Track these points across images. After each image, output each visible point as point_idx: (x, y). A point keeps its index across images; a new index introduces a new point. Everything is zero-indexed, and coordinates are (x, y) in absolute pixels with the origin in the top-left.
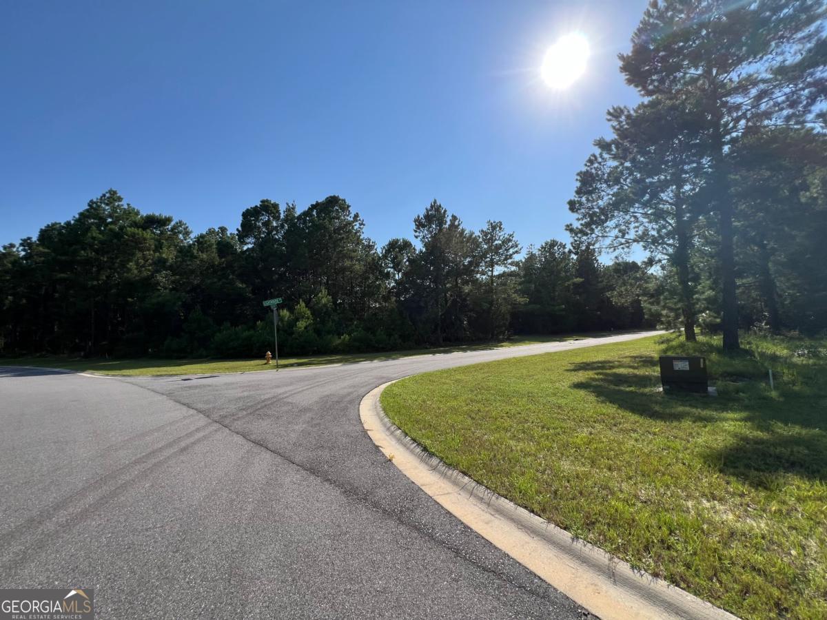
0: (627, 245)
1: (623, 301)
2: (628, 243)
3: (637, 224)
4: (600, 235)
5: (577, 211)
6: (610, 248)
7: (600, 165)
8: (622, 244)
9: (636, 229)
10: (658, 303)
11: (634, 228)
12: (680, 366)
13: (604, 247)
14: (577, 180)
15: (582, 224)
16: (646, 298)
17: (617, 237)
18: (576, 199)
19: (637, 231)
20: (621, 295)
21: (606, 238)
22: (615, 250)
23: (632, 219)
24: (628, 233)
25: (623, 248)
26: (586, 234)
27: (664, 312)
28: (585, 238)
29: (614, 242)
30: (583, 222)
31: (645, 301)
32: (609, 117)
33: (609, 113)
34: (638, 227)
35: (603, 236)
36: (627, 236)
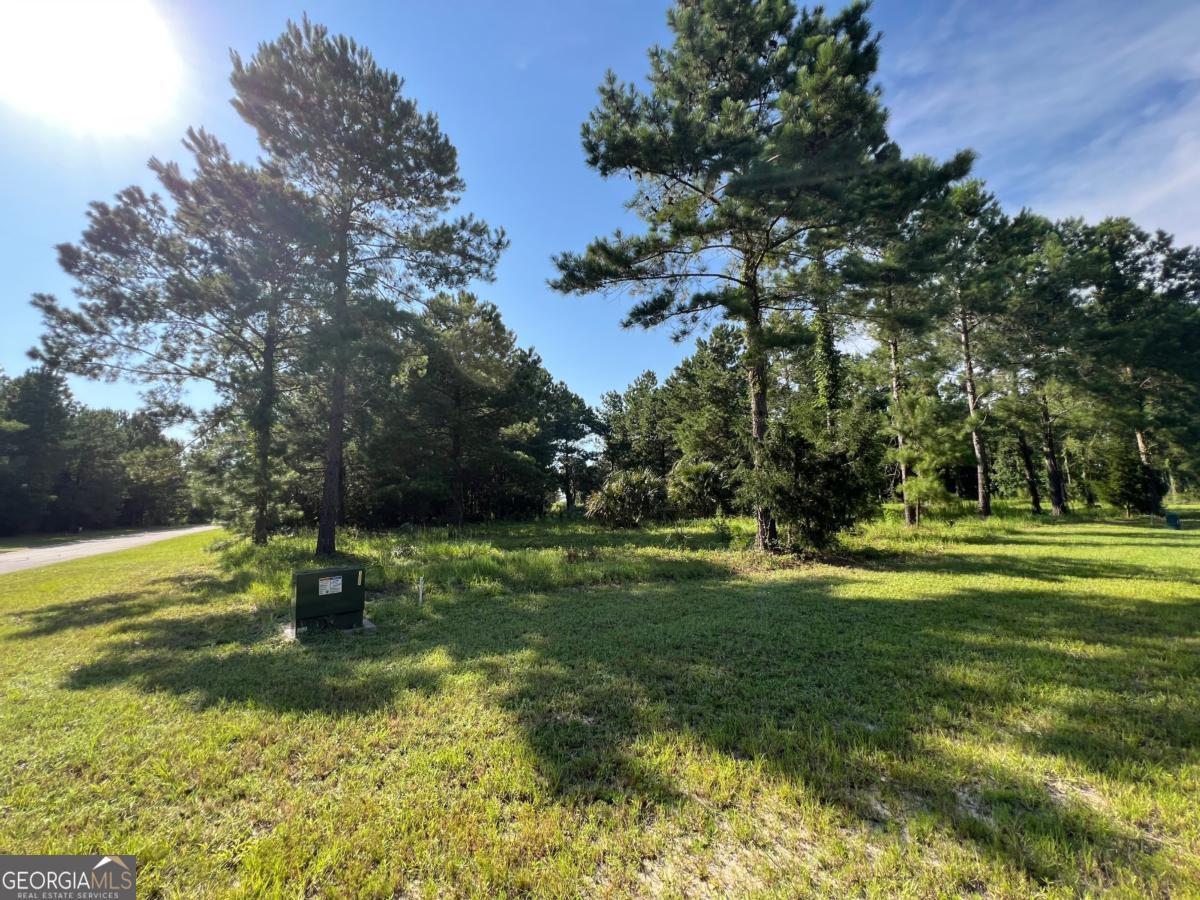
0: (177, 376)
1: (153, 474)
2: (179, 373)
3: (198, 348)
4: (124, 343)
5: (80, 274)
6: (141, 373)
7: (152, 215)
8: (167, 373)
9: (197, 356)
10: (220, 484)
11: (195, 352)
12: (328, 588)
13: (127, 367)
14: (89, 214)
15: (84, 306)
16: (200, 473)
17: (159, 357)
18: (84, 249)
19: (198, 359)
20: (154, 463)
21: (135, 354)
22: (150, 379)
23: (194, 336)
24: (182, 356)
25: (167, 380)
26: (87, 330)
27: (226, 499)
28: (85, 337)
29: (154, 364)
30: (89, 302)
31: (197, 479)
32: (189, 140)
33: (191, 133)
34: (200, 353)
35: (129, 347)
36: (179, 362)
